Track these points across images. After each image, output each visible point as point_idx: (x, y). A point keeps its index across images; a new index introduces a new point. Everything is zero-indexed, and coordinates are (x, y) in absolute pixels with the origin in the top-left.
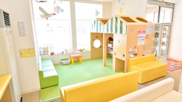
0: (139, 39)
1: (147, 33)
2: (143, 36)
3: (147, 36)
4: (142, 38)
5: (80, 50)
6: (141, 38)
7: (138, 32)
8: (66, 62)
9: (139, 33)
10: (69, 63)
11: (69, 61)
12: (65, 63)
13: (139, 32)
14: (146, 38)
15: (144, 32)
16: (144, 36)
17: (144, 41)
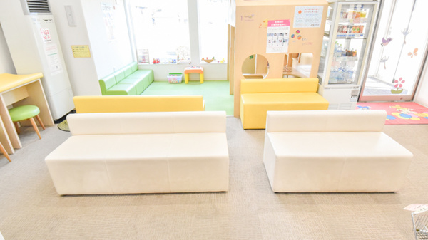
0: (270, 38)
1: (295, 26)
2: (284, 32)
3: (295, 33)
4: (281, 38)
5: (205, 59)
6: (275, 38)
7: (267, 23)
8: (175, 79)
9: (269, 25)
10: (180, 80)
11: (179, 78)
12: (173, 81)
13: (270, 23)
14: (293, 36)
15: (287, 23)
16: (288, 31)
17: (286, 44)
